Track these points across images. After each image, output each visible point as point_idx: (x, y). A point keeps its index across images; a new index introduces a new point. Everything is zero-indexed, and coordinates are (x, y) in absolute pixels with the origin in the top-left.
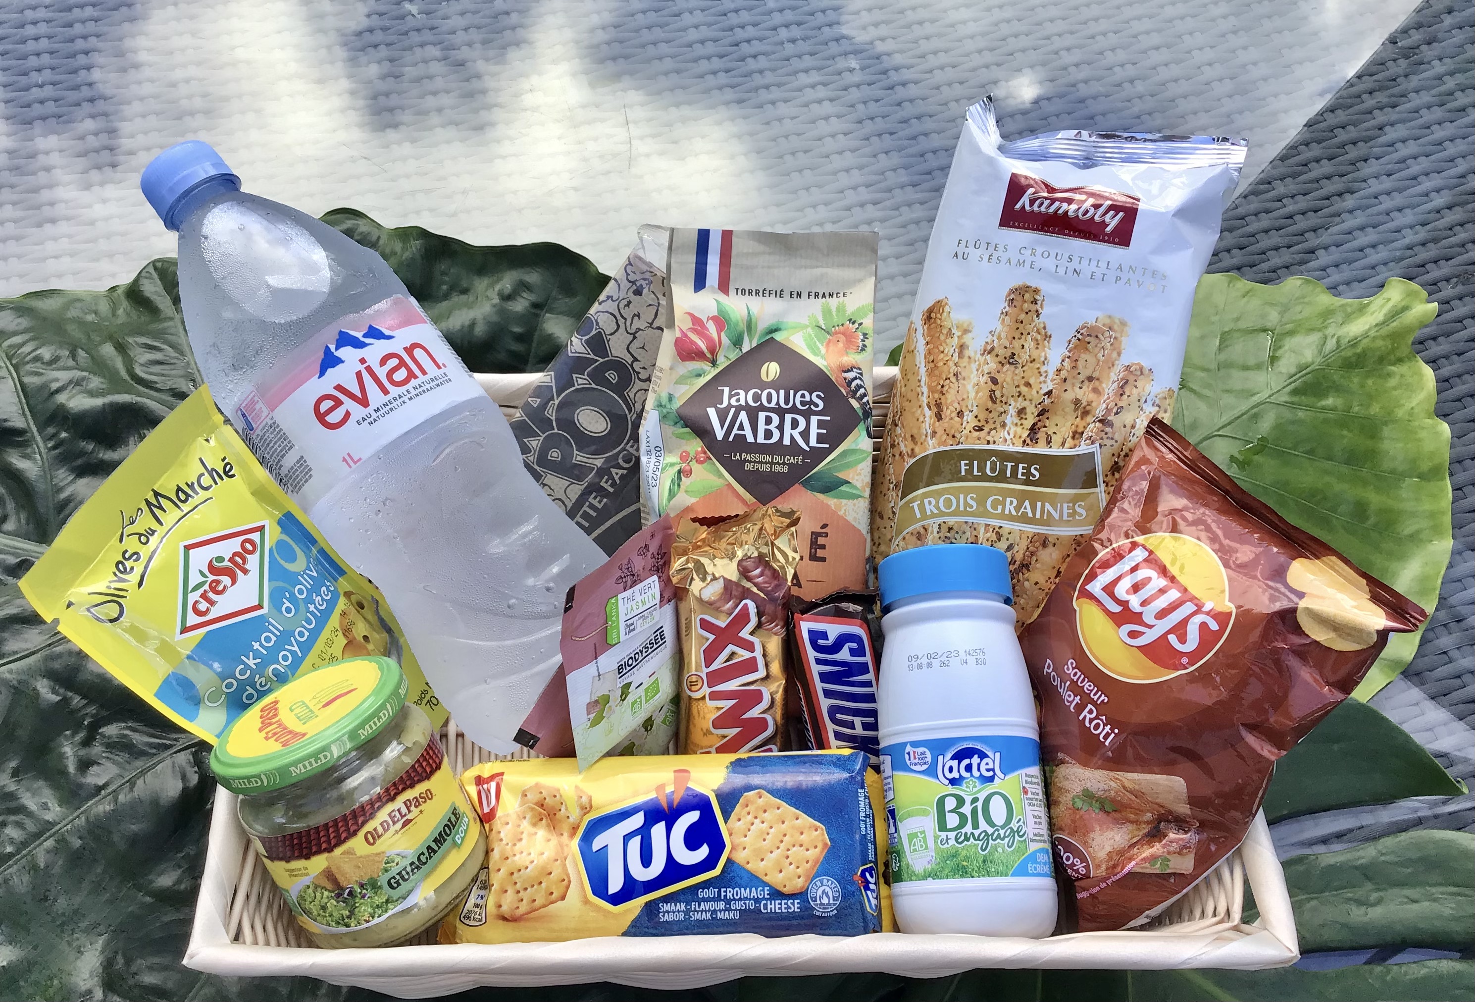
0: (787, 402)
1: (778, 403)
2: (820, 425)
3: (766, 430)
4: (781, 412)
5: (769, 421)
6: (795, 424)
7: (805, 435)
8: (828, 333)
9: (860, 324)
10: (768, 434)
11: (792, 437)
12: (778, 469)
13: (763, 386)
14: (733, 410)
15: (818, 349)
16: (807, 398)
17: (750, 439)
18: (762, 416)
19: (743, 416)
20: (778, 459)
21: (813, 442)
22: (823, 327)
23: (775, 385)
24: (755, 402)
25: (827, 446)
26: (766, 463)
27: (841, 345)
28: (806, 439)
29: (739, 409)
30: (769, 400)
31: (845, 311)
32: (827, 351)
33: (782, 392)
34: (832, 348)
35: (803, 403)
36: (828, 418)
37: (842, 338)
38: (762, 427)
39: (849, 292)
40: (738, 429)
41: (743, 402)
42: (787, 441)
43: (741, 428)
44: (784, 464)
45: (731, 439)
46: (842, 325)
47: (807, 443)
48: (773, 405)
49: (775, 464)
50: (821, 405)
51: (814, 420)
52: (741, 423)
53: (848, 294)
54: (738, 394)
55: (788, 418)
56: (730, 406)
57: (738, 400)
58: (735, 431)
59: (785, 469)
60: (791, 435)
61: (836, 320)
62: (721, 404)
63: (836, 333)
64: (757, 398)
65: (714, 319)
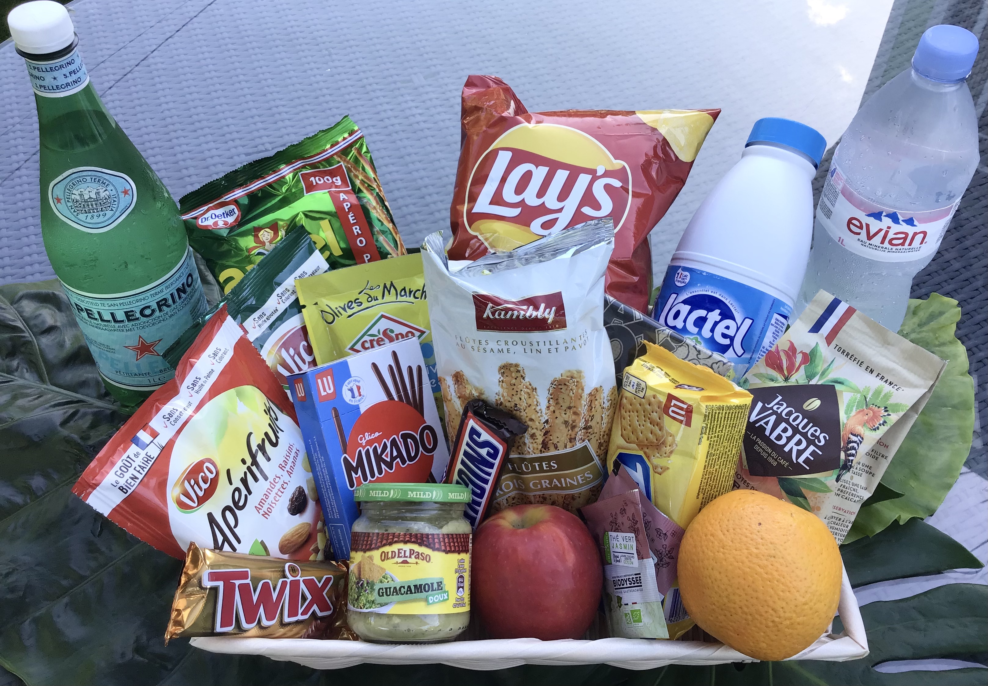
0: (804, 428)
2: (813, 453)
3: (779, 434)
4: (796, 431)
5: (785, 430)
6: (799, 443)
7: (800, 453)
9: (890, 415)
10: (779, 437)
11: (791, 450)
12: (770, 460)
13: (800, 409)
16: (817, 434)
18: (783, 425)
20: (774, 454)
22: (867, 400)
23: (806, 414)
24: (786, 415)
25: (808, 468)
26: (766, 452)
28: (798, 457)
29: (774, 413)
30: (794, 420)
31: (888, 400)
32: (854, 416)
33: (806, 421)
34: (860, 416)
35: (812, 435)
36: (821, 453)
37: (871, 414)
38: (778, 431)
39: (903, 389)
40: (764, 423)
41: (779, 411)
42: (787, 449)
43: (767, 423)
44: (776, 460)
45: (757, 425)
47: (797, 458)
48: (794, 424)
49: (771, 456)
50: (823, 442)
51: (812, 448)
52: (769, 421)
53: (900, 391)
54: (782, 405)
55: (798, 437)
56: (771, 408)
57: (778, 408)
58: (762, 423)
59: (775, 464)
60: (792, 448)
62: (768, 405)
63: (871, 409)
64: (789, 414)
65: (804, 355)
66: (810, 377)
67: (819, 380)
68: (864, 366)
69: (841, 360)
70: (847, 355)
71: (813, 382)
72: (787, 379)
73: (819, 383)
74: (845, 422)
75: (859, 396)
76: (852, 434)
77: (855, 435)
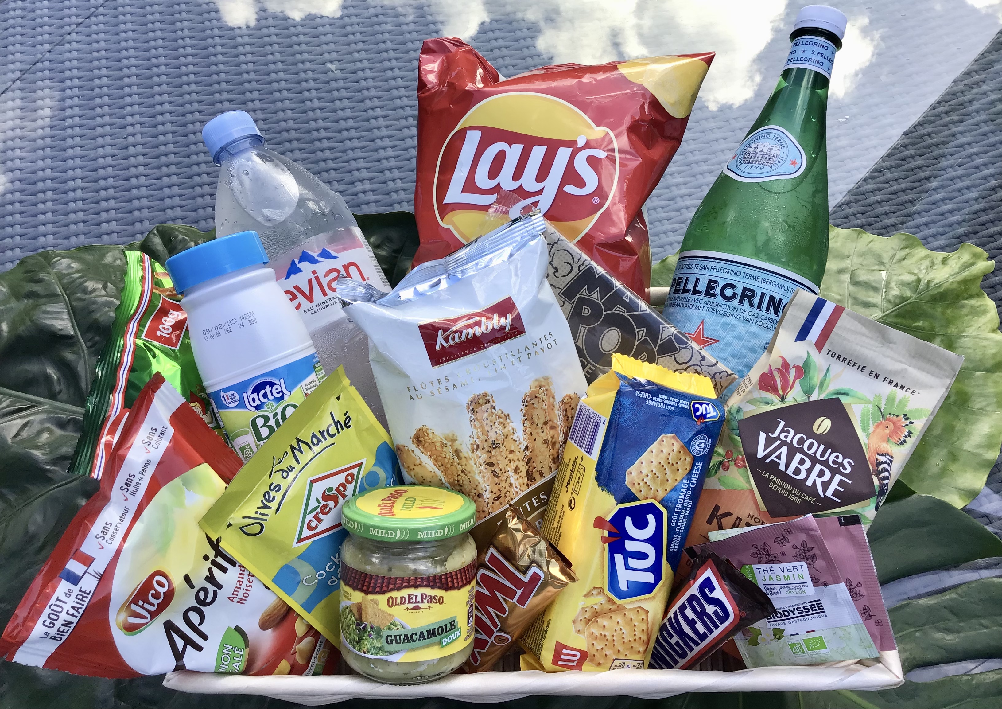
0: (822, 455)
1: (815, 453)
2: (841, 483)
3: (797, 467)
4: (814, 460)
5: (802, 462)
6: (821, 474)
7: (826, 485)
8: (883, 416)
9: (911, 423)
10: (797, 471)
11: (814, 483)
12: (793, 498)
13: (811, 435)
14: (779, 442)
15: (868, 426)
16: (840, 460)
17: (782, 468)
18: (798, 456)
19: (784, 450)
20: (796, 491)
21: (829, 493)
22: (882, 410)
23: (820, 439)
24: (798, 444)
25: (839, 501)
26: (786, 490)
27: (887, 431)
28: (825, 489)
29: (784, 443)
30: (810, 448)
31: (905, 405)
32: (874, 432)
33: (822, 447)
34: (879, 430)
35: (834, 462)
36: (850, 482)
37: (891, 426)
38: (794, 464)
39: (918, 391)
40: (776, 457)
41: (789, 440)
42: (809, 483)
43: (779, 457)
44: (800, 497)
45: (767, 461)
46: (897, 416)
47: (824, 491)
48: (811, 452)
49: (793, 494)
50: (849, 470)
51: (838, 478)
52: (780, 454)
53: (916, 394)
54: (788, 432)
55: (818, 467)
56: (778, 438)
57: (786, 437)
58: (773, 457)
59: (799, 501)
60: (815, 481)
61: (894, 410)
62: (772, 434)
63: (889, 420)
64: (801, 442)
65: (797, 368)
66: (808, 392)
67: (819, 395)
68: (867, 371)
69: (837, 367)
70: (844, 360)
71: (813, 398)
72: (783, 399)
73: (821, 398)
74: (867, 442)
75: (870, 406)
76: (879, 454)
77: (882, 455)
